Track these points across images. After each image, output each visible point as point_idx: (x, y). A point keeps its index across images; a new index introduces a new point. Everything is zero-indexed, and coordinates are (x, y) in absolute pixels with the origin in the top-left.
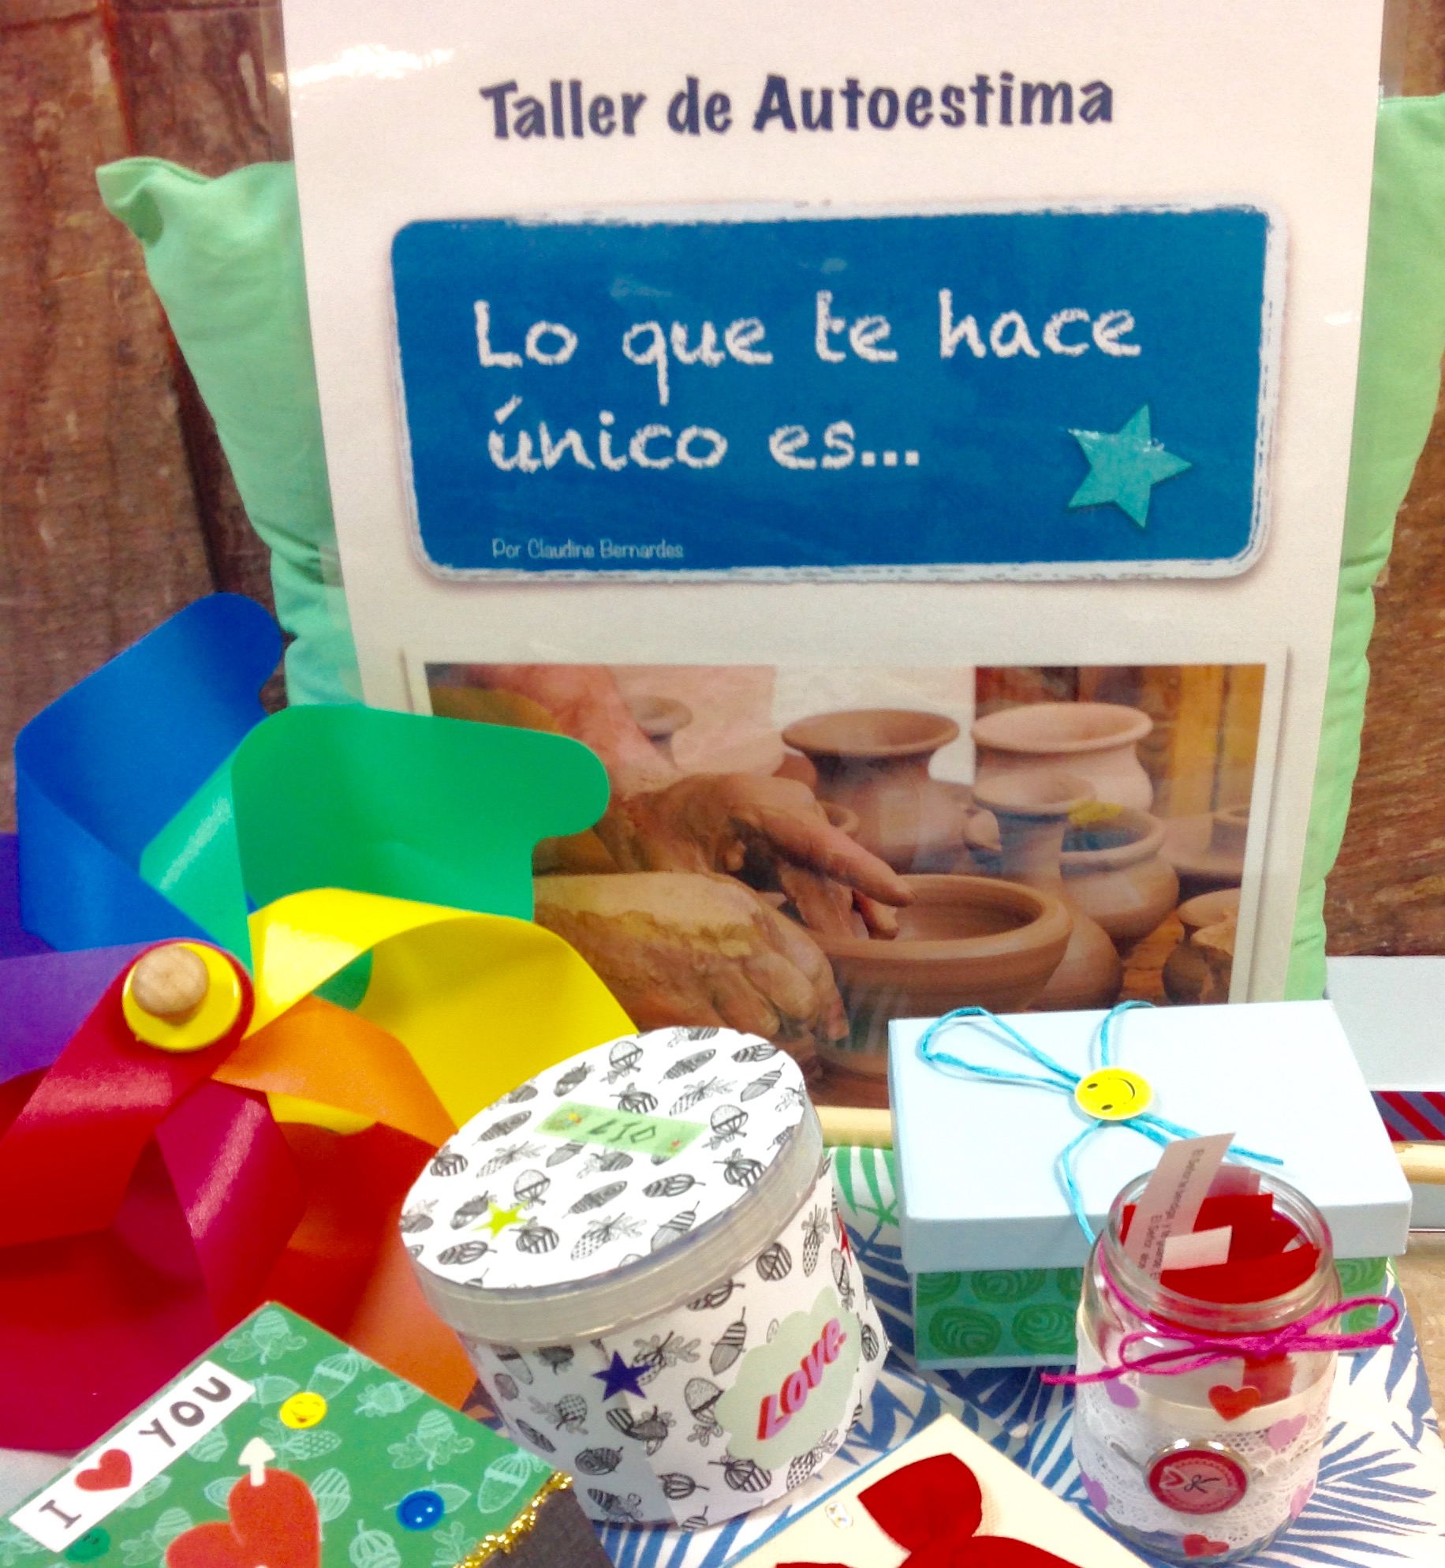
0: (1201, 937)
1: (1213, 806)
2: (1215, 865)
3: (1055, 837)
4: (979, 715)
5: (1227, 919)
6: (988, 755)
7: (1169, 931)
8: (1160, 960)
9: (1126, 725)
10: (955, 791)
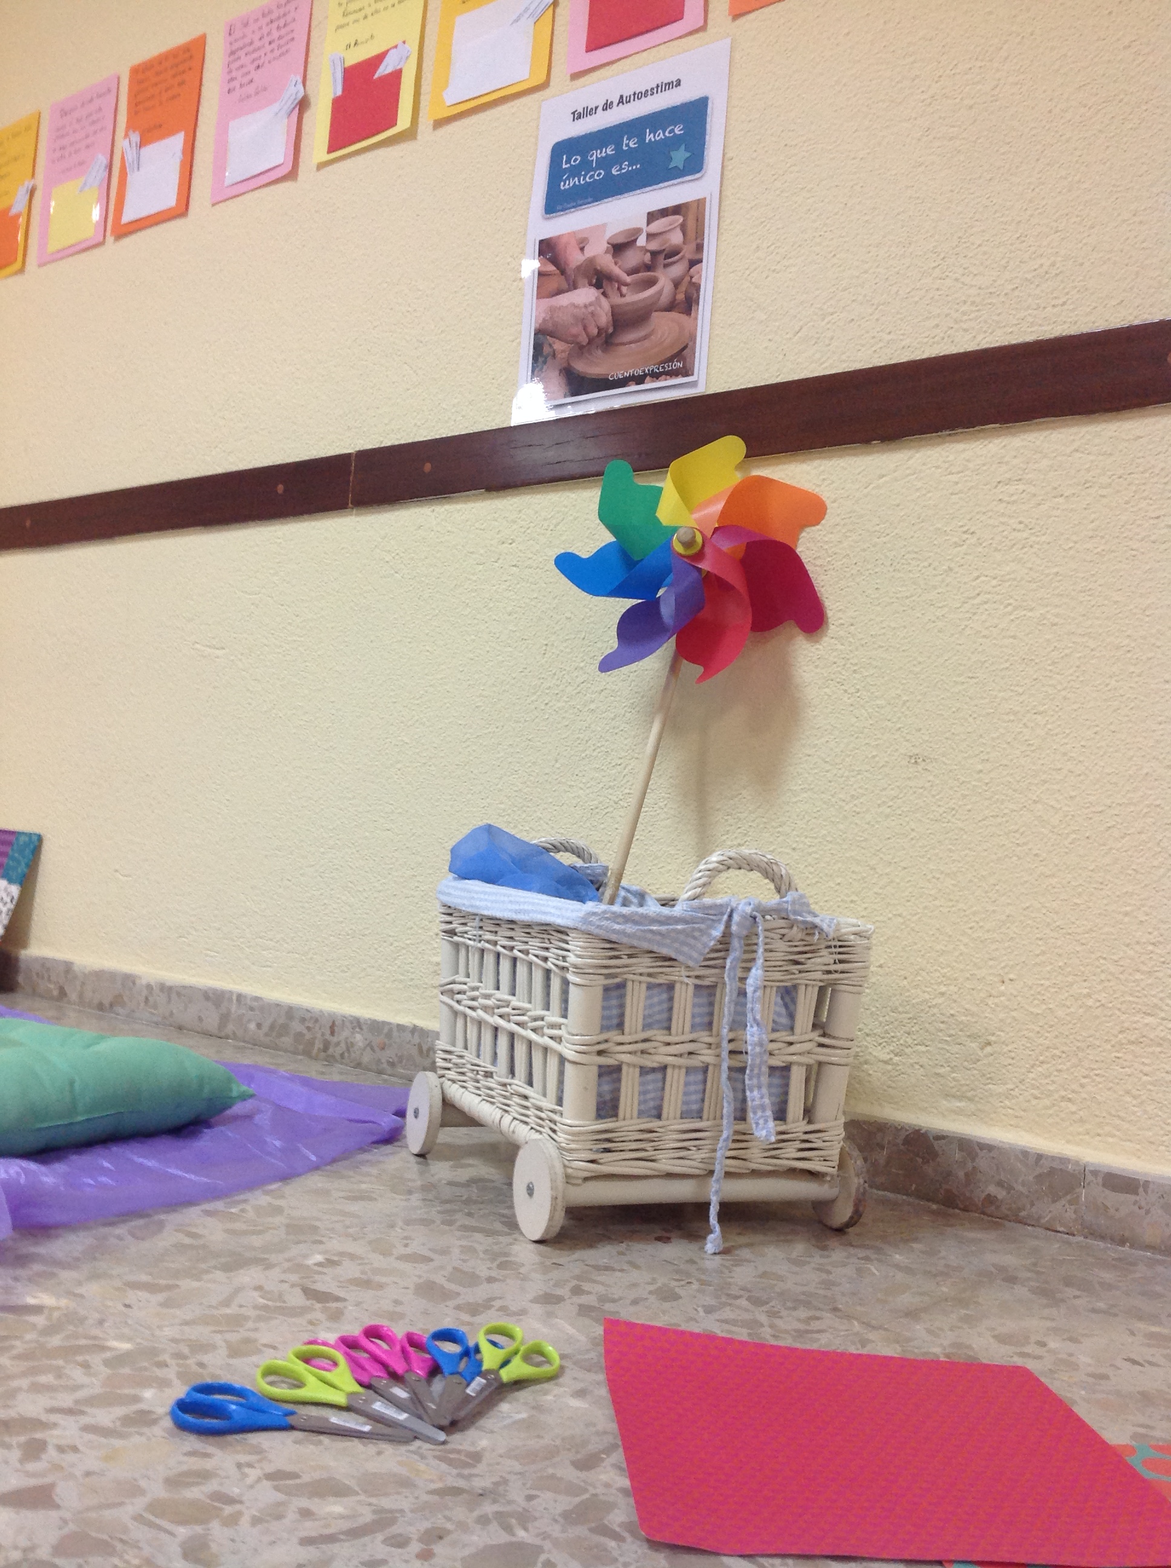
0: (694, 280)
1: (696, 238)
2: (697, 257)
3: (662, 256)
4: (648, 225)
5: (699, 272)
6: (650, 236)
7: (687, 279)
8: (684, 289)
9: (678, 220)
10: (642, 248)
